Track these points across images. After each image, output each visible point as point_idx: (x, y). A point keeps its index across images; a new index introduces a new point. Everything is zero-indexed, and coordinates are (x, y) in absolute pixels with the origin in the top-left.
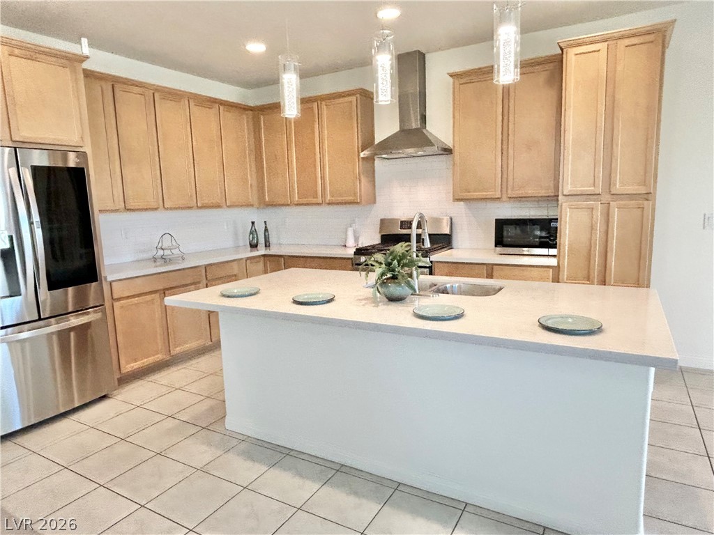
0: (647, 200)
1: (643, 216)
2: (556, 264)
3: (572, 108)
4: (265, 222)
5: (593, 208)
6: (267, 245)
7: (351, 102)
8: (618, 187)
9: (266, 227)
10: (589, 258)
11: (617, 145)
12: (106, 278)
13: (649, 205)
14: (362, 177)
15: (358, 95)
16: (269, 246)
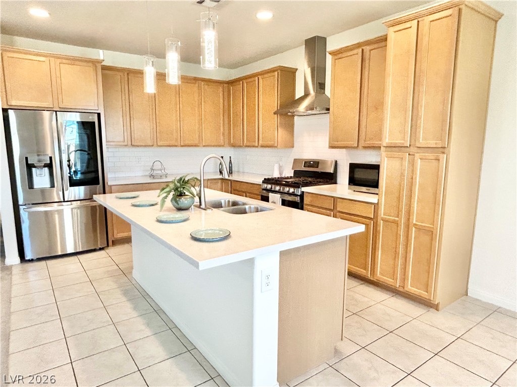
0: (443, 153)
1: (438, 167)
2: (376, 202)
3: (391, 76)
4: (230, 157)
5: (402, 158)
6: (231, 172)
7: (274, 76)
8: (422, 142)
9: (230, 161)
10: (399, 199)
11: (421, 107)
12: (107, 183)
13: (444, 158)
14: (279, 128)
15: (279, 71)
16: (232, 173)
